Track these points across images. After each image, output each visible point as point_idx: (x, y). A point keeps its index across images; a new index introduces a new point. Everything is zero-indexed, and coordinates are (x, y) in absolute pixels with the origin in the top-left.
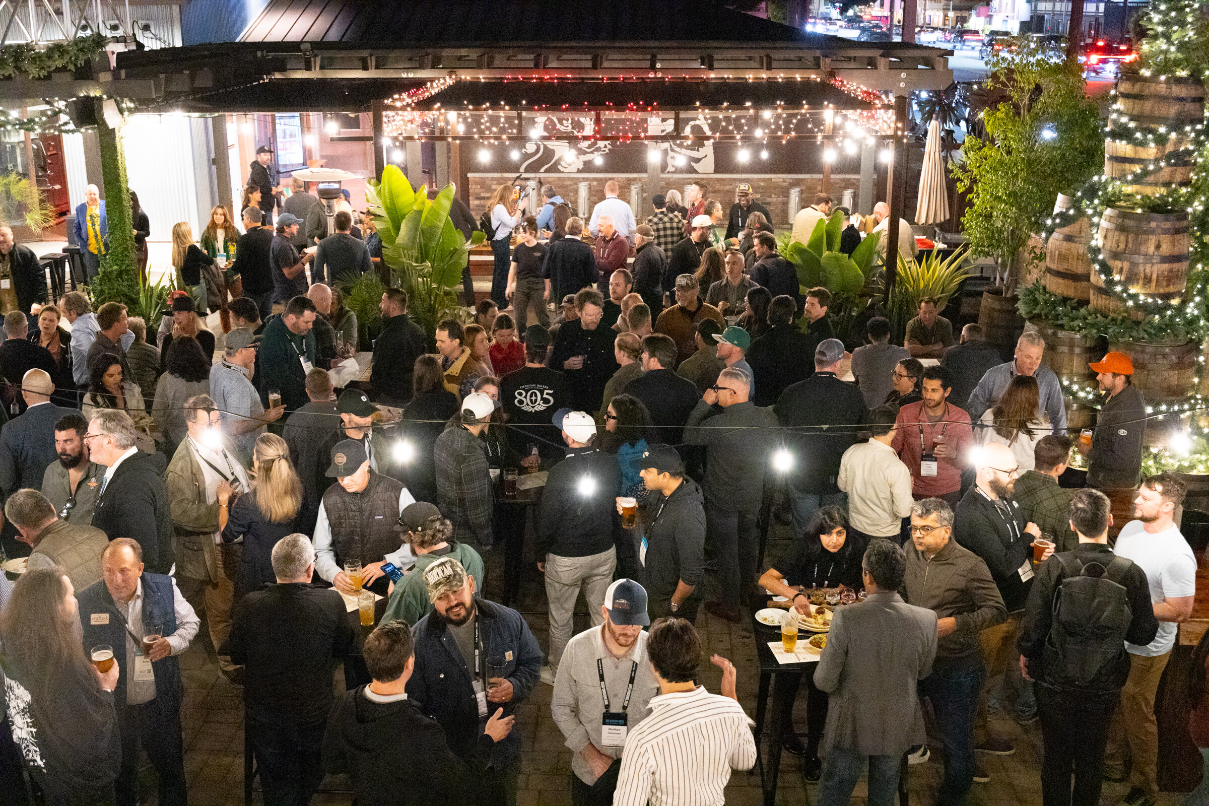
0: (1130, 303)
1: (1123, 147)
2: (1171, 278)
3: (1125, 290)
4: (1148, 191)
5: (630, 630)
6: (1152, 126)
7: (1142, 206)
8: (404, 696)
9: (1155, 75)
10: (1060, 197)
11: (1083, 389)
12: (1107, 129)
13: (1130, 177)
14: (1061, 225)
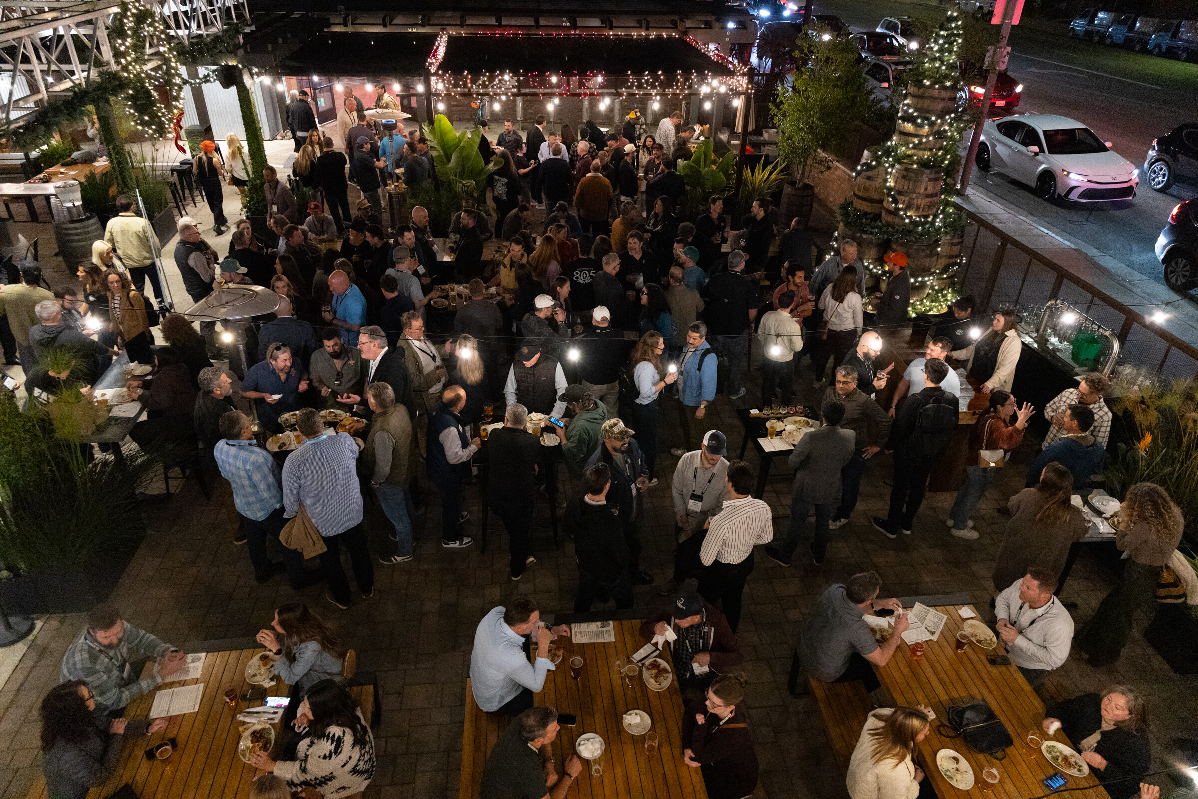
0: (907, 221)
1: (909, 127)
2: (930, 206)
3: (906, 214)
4: (921, 153)
5: (715, 457)
6: (928, 115)
7: (917, 163)
8: (605, 503)
9: (932, 86)
10: (866, 153)
11: (875, 267)
12: (900, 115)
13: (911, 146)
14: (866, 170)
